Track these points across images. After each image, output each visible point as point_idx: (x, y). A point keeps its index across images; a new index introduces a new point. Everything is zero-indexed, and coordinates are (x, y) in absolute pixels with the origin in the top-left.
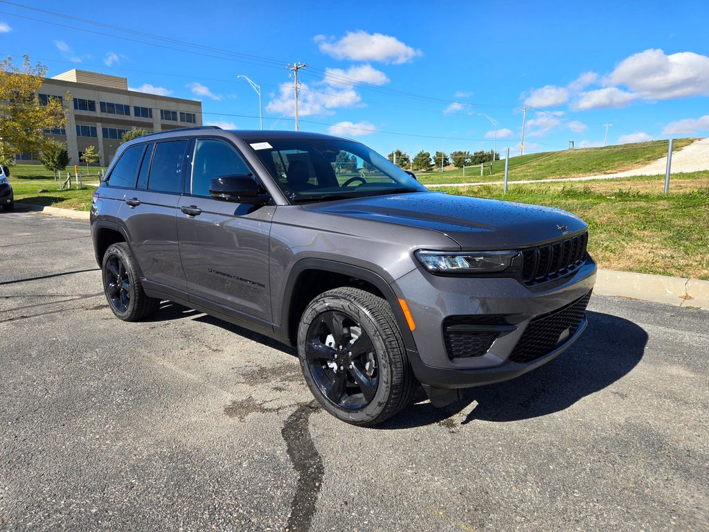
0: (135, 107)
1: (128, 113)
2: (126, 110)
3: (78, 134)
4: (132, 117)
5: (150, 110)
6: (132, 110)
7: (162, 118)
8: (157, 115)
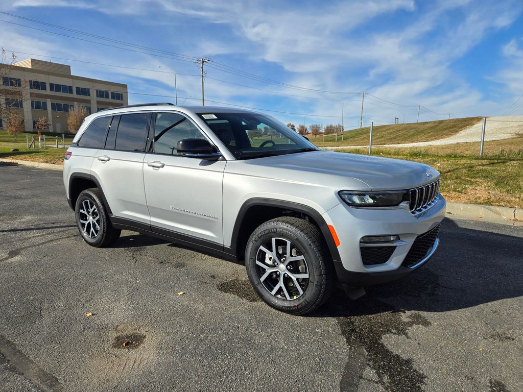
0: (77, 88)
1: (71, 92)
2: (69, 89)
3: (33, 107)
4: (74, 95)
5: (89, 90)
6: (74, 90)
7: (97, 96)
8: (93, 94)
